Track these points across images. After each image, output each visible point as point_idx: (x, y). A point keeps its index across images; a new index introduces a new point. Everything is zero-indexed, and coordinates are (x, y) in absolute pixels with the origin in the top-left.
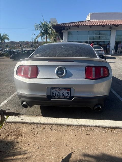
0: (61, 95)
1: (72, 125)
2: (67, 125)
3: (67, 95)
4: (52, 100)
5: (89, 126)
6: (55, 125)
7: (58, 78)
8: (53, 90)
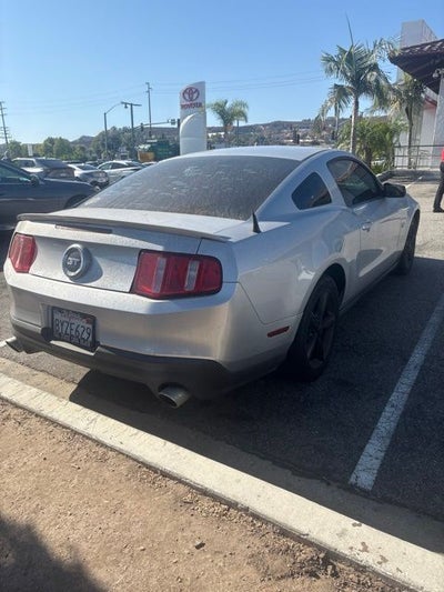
0: (73, 333)
1: (68, 428)
2: (61, 425)
3: (85, 336)
4: (53, 342)
5: (102, 445)
6: (37, 416)
7: (68, 280)
8: (58, 316)
